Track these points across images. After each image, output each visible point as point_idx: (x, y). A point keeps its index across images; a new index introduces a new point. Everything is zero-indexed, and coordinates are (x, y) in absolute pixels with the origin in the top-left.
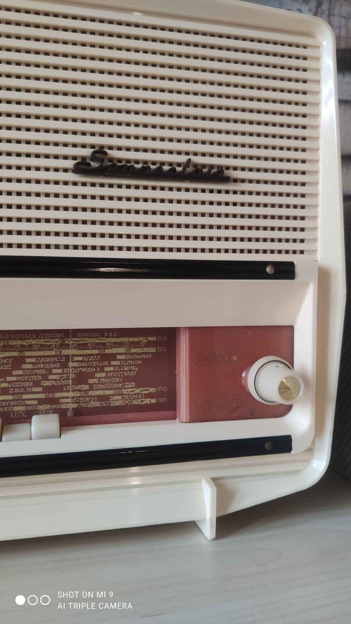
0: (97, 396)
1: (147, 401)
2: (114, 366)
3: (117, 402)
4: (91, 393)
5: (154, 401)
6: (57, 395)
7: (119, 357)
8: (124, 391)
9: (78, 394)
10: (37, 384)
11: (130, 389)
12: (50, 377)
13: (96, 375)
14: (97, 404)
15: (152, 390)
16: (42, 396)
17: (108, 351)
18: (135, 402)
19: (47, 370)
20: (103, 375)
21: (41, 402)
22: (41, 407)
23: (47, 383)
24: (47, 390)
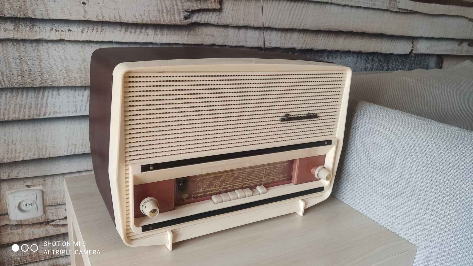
0: (272, 179)
1: (284, 179)
2: (277, 170)
3: (276, 180)
4: (270, 178)
5: (285, 178)
6: (262, 180)
7: (278, 167)
8: (278, 177)
9: (267, 179)
10: (257, 177)
11: (280, 176)
12: (261, 175)
13: (272, 173)
14: (271, 181)
15: (285, 175)
16: (258, 180)
17: (276, 166)
18: (281, 179)
19: (260, 173)
20: (274, 172)
21: (258, 182)
22: (258, 183)
23: (260, 177)
24: (260, 178)
